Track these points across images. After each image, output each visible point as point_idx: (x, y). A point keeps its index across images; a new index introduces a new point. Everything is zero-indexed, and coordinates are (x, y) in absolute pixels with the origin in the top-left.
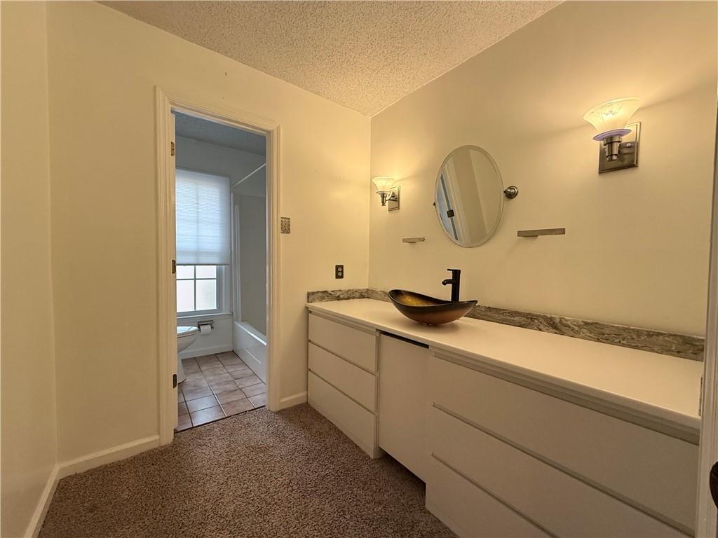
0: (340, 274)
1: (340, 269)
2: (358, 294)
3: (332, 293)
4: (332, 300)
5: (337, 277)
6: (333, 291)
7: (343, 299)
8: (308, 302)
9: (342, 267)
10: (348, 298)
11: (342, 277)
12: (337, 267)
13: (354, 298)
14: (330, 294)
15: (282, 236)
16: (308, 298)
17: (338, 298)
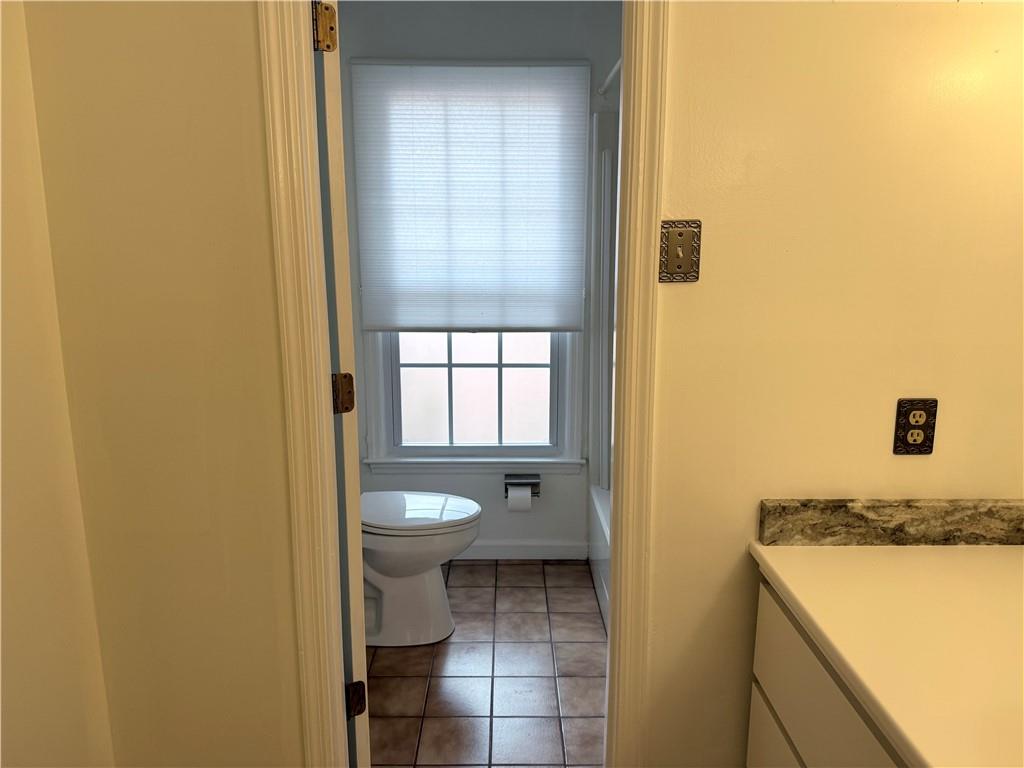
0: (915, 437)
1: (918, 417)
2: (997, 527)
3: (871, 515)
4: (864, 540)
5: (902, 446)
6: (873, 507)
7: (917, 540)
8: (761, 539)
9: (930, 407)
10: (948, 539)
11: (926, 447)
12: (905, 408)
13: (975, 539)
14: (861, 517)
15: (663, 291)
16: (762, 523)
17: (897, 536)
